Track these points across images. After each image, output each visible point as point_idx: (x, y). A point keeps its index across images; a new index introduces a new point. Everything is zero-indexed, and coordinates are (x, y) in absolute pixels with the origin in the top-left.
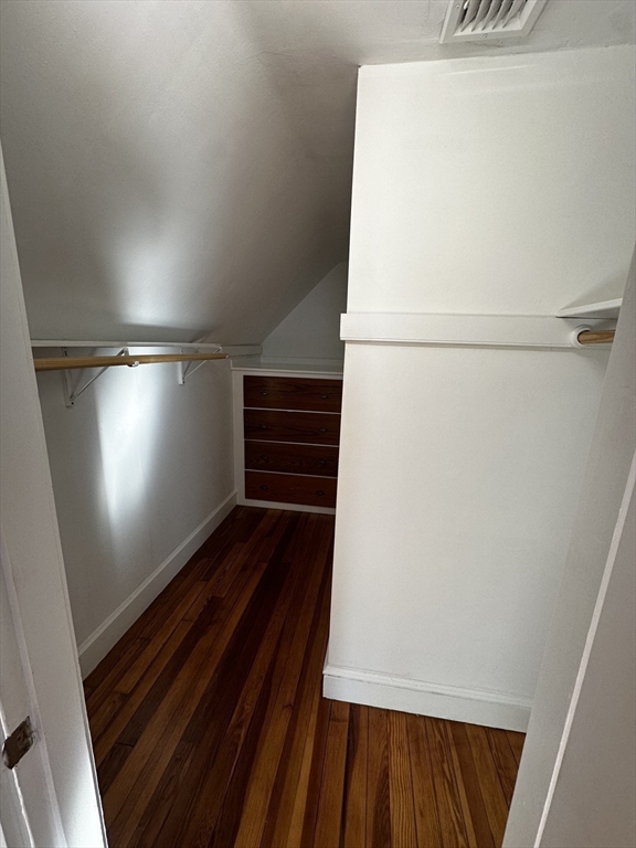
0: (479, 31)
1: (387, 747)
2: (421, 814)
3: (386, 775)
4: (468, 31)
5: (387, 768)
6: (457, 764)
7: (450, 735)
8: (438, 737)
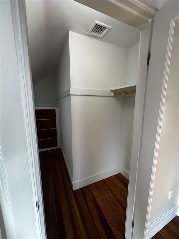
0: (94, 34)
1: (92, 192)
2: (103, 199)
3: (94, 197)
4: (93, 33)
5: (94, 196)
6: (106, 187)
7: (103, 183)
8: (101, 184)
